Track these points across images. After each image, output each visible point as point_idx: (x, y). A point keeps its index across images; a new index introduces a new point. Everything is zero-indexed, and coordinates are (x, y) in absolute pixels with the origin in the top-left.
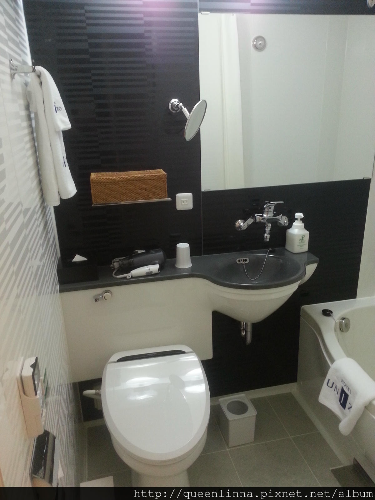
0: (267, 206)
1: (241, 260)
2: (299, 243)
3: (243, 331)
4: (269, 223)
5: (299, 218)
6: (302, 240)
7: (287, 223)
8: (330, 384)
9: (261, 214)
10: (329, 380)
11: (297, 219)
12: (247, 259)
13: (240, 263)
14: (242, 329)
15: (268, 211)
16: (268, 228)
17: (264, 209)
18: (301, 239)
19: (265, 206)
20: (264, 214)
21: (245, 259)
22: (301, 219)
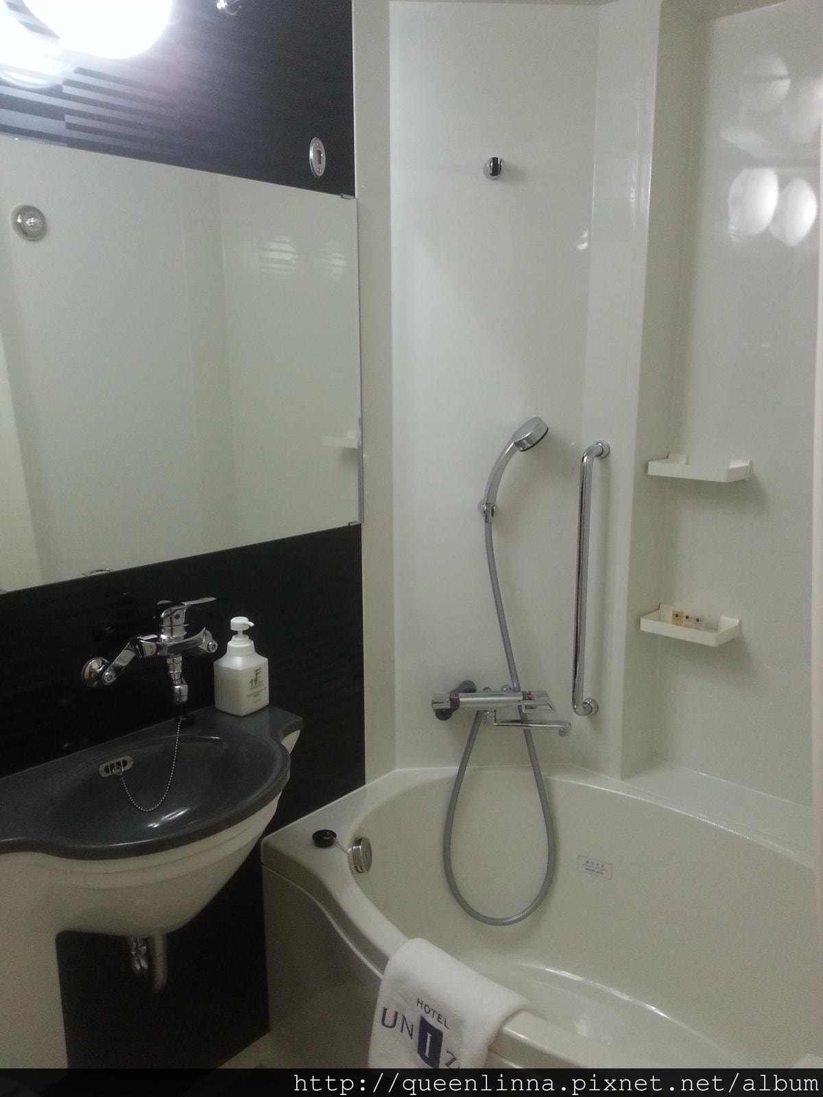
0: (169, 613)
1: (112, 766)
2: (251, 689)
3: (136, 958)
4: (176, 654)
5: (240, 629)
6: (255, 681)
7: (215, 646)
8: (389, 1021)
9: (156, 636)
10: (385, 1010)
11: (236, 633)
12: (127, 758)
13: (110, 774)
14: (133, 953)
15: (172, 625)
16: (176, 667)
17: (161, 621)
18: (253, 679)
19: (163, 615)
20: (162, 633)
21: (121, 760)
22: (245, 632)
